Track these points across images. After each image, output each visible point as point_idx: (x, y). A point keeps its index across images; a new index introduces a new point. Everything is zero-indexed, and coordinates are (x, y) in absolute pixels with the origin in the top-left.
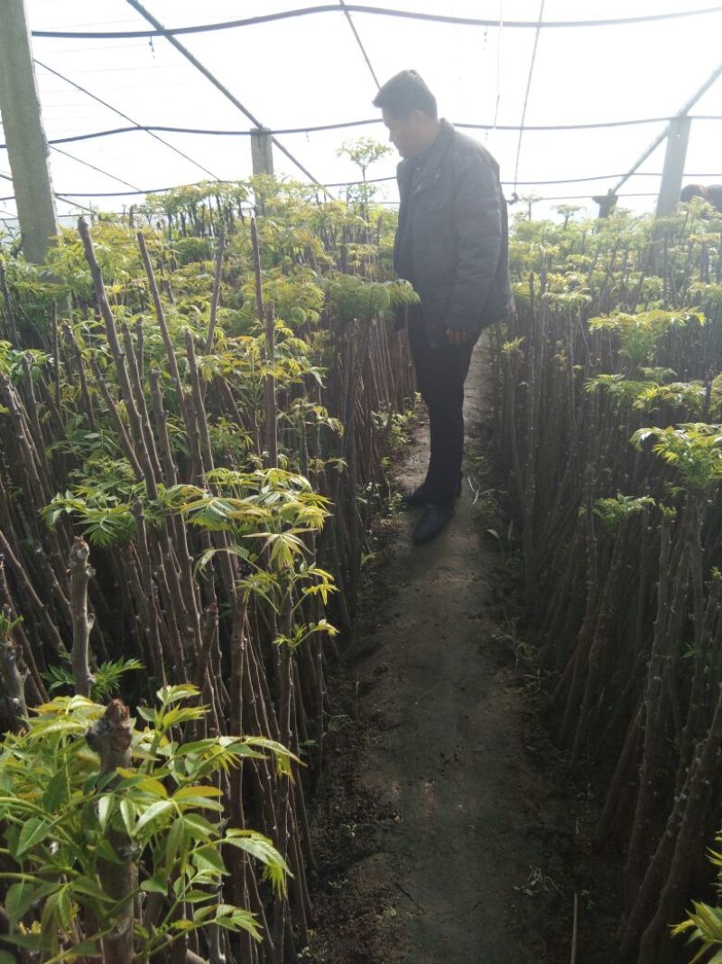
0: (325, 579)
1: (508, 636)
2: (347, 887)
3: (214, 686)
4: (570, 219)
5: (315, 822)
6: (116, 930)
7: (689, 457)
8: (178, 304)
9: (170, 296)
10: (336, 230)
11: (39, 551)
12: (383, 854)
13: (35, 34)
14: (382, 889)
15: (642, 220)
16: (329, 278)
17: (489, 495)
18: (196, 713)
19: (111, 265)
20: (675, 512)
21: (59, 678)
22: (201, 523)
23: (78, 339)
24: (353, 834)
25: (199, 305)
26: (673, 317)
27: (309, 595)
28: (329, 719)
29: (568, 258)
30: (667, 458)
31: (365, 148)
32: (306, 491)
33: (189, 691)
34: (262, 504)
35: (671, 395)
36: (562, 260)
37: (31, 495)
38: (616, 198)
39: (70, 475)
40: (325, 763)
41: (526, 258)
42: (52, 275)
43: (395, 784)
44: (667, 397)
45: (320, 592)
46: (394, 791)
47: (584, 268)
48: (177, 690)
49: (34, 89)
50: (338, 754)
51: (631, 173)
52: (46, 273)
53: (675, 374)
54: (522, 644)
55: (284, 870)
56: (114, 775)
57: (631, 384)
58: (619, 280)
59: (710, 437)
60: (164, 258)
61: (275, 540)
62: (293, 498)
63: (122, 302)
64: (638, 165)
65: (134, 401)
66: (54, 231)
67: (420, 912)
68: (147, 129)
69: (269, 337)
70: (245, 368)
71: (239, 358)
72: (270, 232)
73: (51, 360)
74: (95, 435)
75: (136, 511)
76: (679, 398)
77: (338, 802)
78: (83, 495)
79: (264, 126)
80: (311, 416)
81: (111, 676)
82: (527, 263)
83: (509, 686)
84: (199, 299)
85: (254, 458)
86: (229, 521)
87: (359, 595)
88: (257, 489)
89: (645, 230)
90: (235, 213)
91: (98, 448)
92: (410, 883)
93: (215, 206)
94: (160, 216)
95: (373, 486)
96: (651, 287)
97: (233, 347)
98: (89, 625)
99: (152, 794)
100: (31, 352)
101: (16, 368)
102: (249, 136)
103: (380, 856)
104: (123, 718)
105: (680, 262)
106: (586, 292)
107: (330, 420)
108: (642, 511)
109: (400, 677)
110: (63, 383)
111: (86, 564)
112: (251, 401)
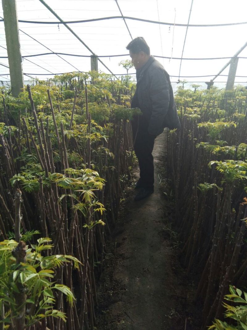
0: (101, 206)
1: (168, 229)
2: (108, 313)
3: (64, 241)
4: (197, 89)
5: (99, 290)
6: (19, 316)
7: (227, 171)
8: (61, 113)
9: (59, 110)
10: (117, 90)
11: (9, 193)
12: (121, 302)
13: (20, 21)
14: (120, 314)
15: (221, 91)
16: (113, 106)
17: (165, 180)
18: (49, 247)
19: (40, 99)
20: (222, 189)
21: (11, 236)
22: (61, 186)
23: (27, 123)
24: (111, 295)
25: (68, 113)
26: (225, 124)
27: (96, 212)
28: (106, 255)
29: (194, 103)
30: (221, 171)
31: (128, 63)
32: (97, 177)
33: (48, 240)
34: (82, 181)
35: (225, 150)
36: (192, 103)
37: (8, 174)
38: (213, 83)
39: (21, 168)
40: (103, 270)
41: (180, 102)
42: (21, 101)
43: (127, 278)
44: (223, 151)
45: (100, 210)
46: (126, 280)
47: (200, 106)
48: (44, 239)
49: (18, 40)
50: (108, 267)
51: (218, 75)
52: (18, 101)
53: (227, 143)
54: (173, 232)
55: (73, 299)
56: (20, 265)
57: (211, 146)
58: (212, 111)
59: (234, 165)
60: (59, 97)
61: (85, 192)
62: (92, 179)
63: (43, 111)
64: (220, 72)
65: (43, 145)
66: (22, 87)
67: (133, 322)
68: (56, 54)
69: (89, 125)
70: (82, 135)
71: (80, 132)
72: (94, 90)
73: (18, 130)
74: (30, 155)
75: (40, 181)
76: (227, 151)
77: (107, 283)
78: (24, 175)
79: (95, 54)
80: (104, 152)
81: (29, 236)
82: (181, 103)
83: (168, 246)
84: (69, 111)
85: (83, 165)
86: (71, 186)
87: (119, 213)
88: (81, 175)
89: (222, 94)
90: (84, 83)
91: (31, 159)
92: (129, 312)
93: (77, 80)
94: (59, 83)
95: (125, 176)
96: (222, 113)
97: (78, 128)
98: (21, 218)
99: (31, 271)
100: (11, 127)
101: (6, 132)
102: (90, 58)
103: (120, 303)
104: (24, 247)
105: (233, 105)
106: (199, 114)
107: (110, 153)
108: (212, 188)
109: (131, 241)
110: (21, 137)
111: (20, 198)
112: (83, 146)
